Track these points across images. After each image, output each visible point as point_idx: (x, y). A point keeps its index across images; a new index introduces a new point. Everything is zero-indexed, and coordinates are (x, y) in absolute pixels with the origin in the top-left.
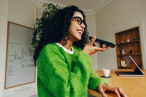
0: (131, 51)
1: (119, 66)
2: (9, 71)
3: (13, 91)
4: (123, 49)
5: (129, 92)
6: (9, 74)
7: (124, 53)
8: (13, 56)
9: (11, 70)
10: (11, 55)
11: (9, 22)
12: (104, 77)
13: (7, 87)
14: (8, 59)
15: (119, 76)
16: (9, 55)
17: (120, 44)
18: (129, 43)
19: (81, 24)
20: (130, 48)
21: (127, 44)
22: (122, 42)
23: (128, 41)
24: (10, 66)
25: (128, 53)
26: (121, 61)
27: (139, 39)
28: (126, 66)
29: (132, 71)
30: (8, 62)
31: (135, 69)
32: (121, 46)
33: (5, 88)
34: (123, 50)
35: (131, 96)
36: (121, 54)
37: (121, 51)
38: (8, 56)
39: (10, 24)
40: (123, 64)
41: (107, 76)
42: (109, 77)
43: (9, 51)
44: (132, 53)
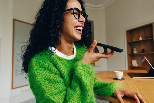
0: (143, 50)
1: (130, 65)
2: (16, 70)
3: (21, 92)
4: (134, 47)
5: (146, 98)
6: (16, 74)
7: (135, 52)
8: (19, 55)
9: (18, 70)
10: (18, 55)
11: (14, 20)
12: (116, 79)
13: (14, 87)
14: (14, 59)
15: (132, 78)
16: (15, 54)
17: (132, 42)
18: (141, 41)
19: (79, 16)
20: (143, 47)
21: (139, 42)
22: (134, 40)
23: (141, 39)
24: (16, 66)
25: (141, 52)
26: (133, 61)
27: (153, 37)
28: (138, 66)
29: (146, 72)
30: (15, 61)
31: (149, 70)
32: (132, 44)
33: (12, 88)
34: (135, 49)
35: (149, 102)
36: (132, 52)
37: (132, 50)
38: (15, 56)
39: (16, 22)
40: (135, 63)
41: (120, 78)
42: (122, 79)
43: (15, 50)
44: (144, 52)
